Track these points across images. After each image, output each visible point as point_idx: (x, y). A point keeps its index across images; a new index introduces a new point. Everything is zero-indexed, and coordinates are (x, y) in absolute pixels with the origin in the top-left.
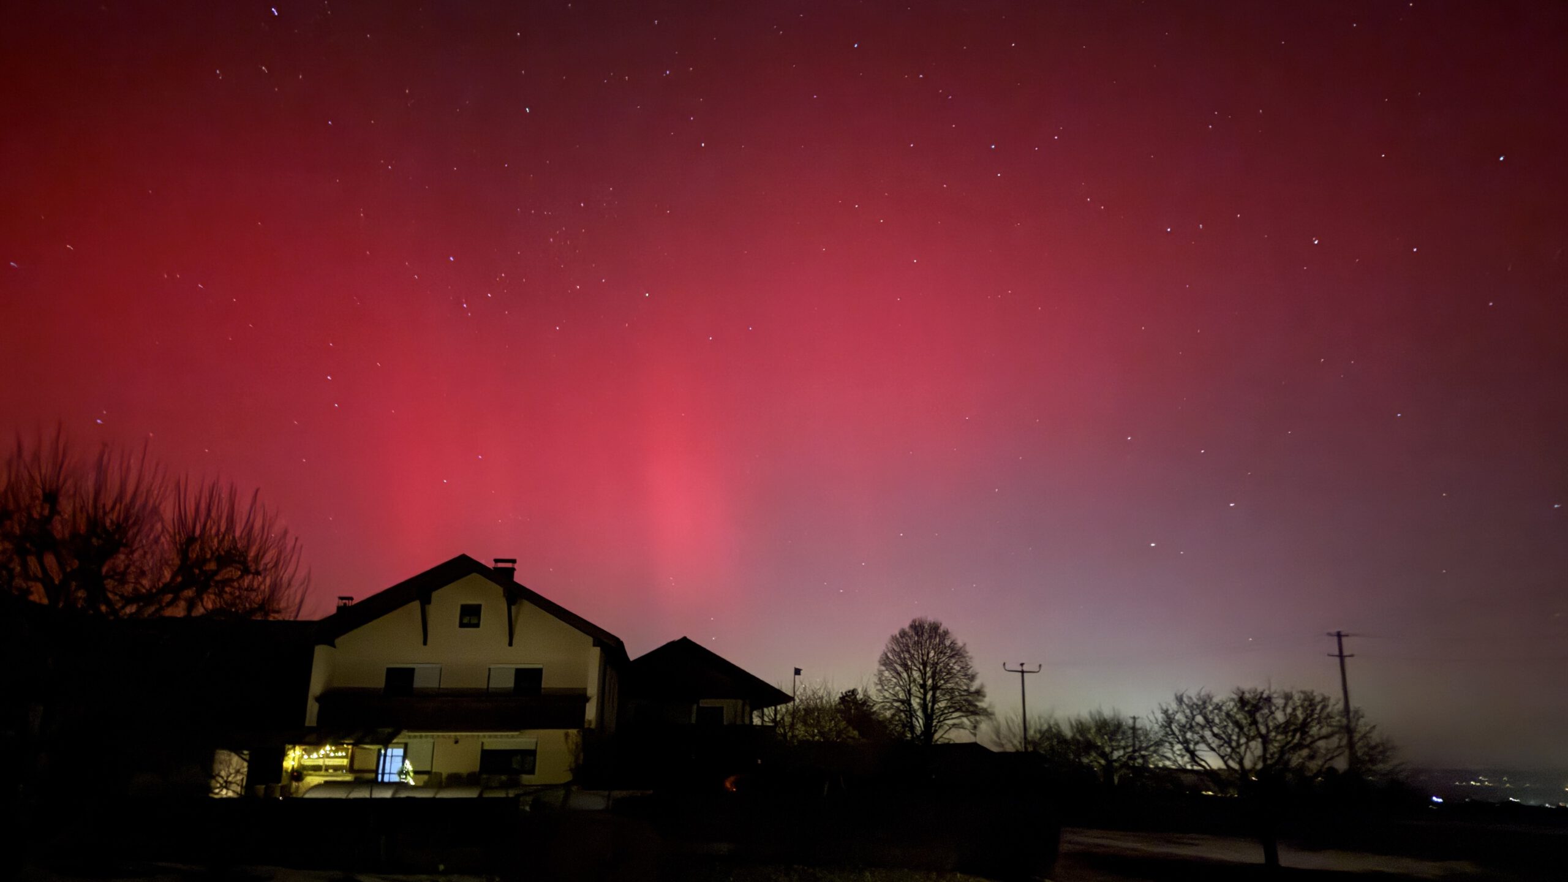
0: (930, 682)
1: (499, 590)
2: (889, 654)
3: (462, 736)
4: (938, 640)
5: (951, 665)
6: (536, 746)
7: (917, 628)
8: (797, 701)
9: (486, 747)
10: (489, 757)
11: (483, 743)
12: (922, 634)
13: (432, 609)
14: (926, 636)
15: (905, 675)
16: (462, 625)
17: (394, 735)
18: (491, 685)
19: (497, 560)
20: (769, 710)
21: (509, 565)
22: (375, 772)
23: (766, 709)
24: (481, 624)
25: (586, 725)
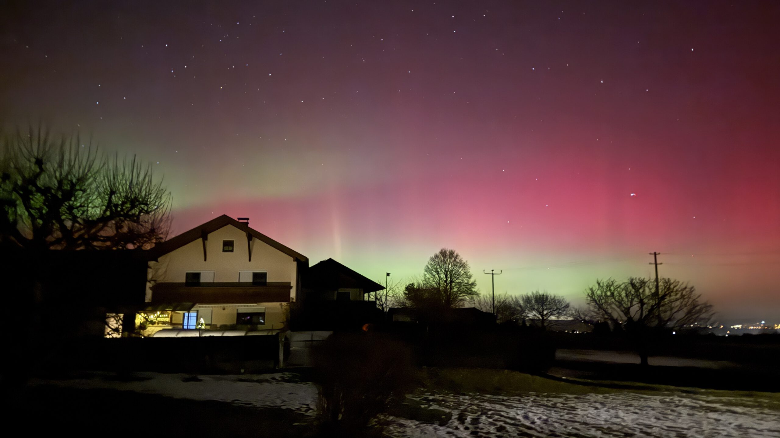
0: (449, 279)
1: (243, 235)
2: (429, 266)
3: (227, 306)
4: (453, 259)
5: (460, 271)
6: (265, 311)
7: (443, 253)
8: (388, 289)
9: (240, 311)
10: (240, 316)
11: (237, 310)
12: (446, 256)
13: (208, 243)
15: (437, 276)
16: (224, 251)
17: (193, 306)
18: (241, 281)
19: (239, 219)
20: (373, 293)
21: (246, 221)
22: (183, 325)
23: (371, 293)
24: (234, 251)
25: (291, 300)
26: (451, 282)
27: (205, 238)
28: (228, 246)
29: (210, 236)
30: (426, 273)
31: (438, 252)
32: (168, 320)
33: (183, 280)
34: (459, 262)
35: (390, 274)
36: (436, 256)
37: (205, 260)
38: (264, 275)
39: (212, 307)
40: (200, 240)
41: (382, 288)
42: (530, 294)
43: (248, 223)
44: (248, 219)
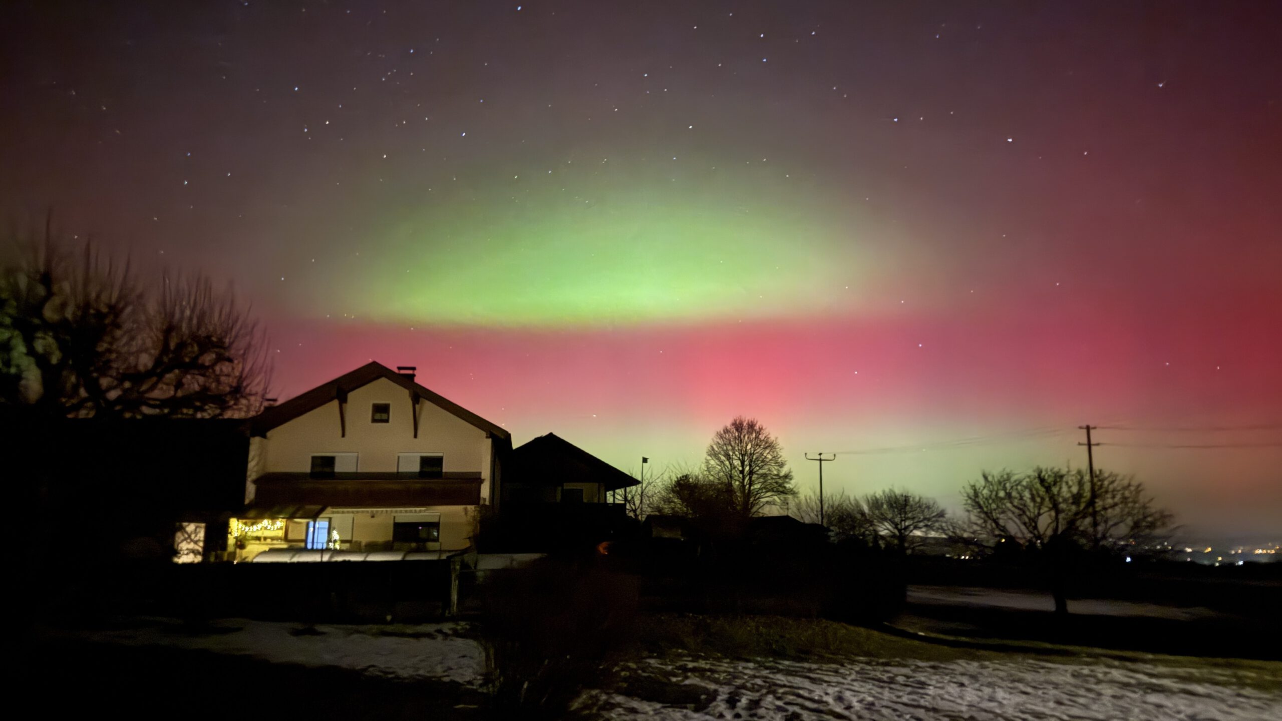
0: (747, 468)
1: (406, 392)
2: (715, 447)
3: (377, 511)
4: (754, 435)
5: (765, 454)
6: (440, 519)
7: (738, 426)
8: (645, 484)
9: (398, 520)
10: (400, 528)
11: (394, 517)
12: (742, 430)
13: (349, 407)
14: (744, 432)
15: (727, 463)
16: (374, 421)
17: (322, 511)
18: (401, 470)
19: (400, 368)
20: (620, 491)
21: (410, 372)
22: (306, 541)
23: (617, 491)
24: (390, 420)
25: (482, 502)
26: (751, 473)
27: (343, 400)
28: (381, 412)
29: (351, 396)
30: (709, 458)
31: (728, 423)
32: (281, 533)
33: (307, 469)
34: (764, 440)
35: (648, 460)
36: (726, 431)
37: (343, 436)
38: (438, 461)
39: (353, 512)
40: (335, 403)
41: (633, 481)
42: (879, 494)
43: (414, 375)
44: (414, 369)
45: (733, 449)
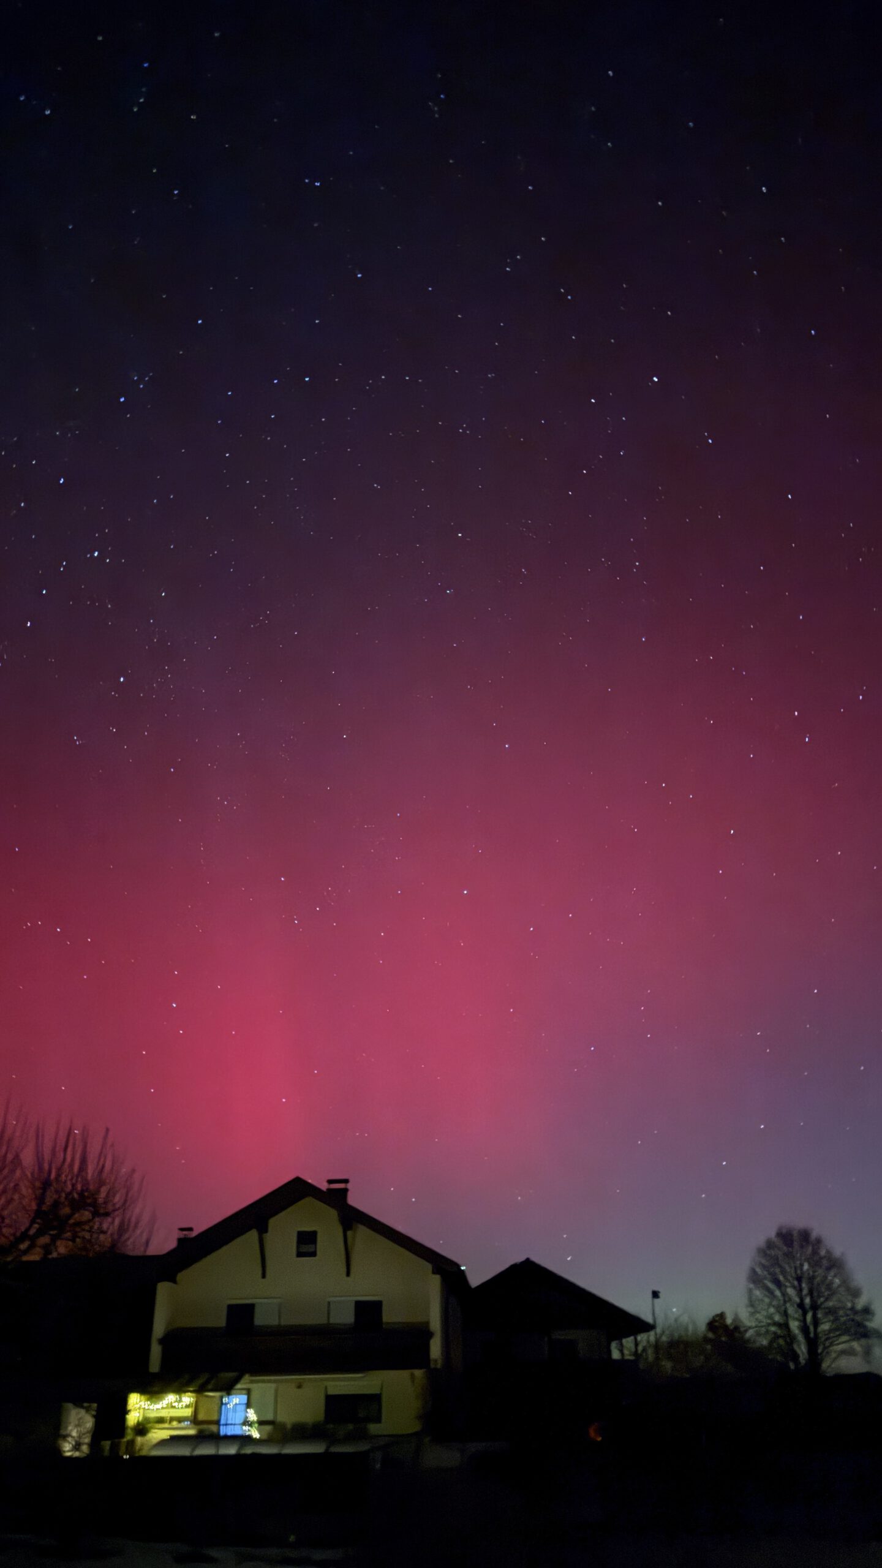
0: (807, 1301)
1: (333, 1214)
2: (758, 1270)
3: (304, 1379)
4: (810, 1249)
5: (830, 1278)
6: (382, 1389)
7: (785, 1236)
8: (659, 1330)
9: (331, 1392)
10: (333, 1403)
11: (326, 1388)
12: (792, 1241)
13: (268, 1237)
14: (796, 1244)
15: (778, 1293)
16: (300, 1254)
17: (237, 1380)
18: (332, 1321)
19: (330, 1182)
20: (628, 1342)
21: (341, 1186)
22: (218, 1423)
23: (624, 1341)
24: (318, 1253)
25: (432, 1366)
26: (815, 1307)
27: (263, 1229)
28: (307, 1243)
29: (272, 1222)
30: (751, 1286)
31: (772, 1234)
32: (188, 1412)
33: (222, 1322)
34: (825, 1257)
35: (661, 1295)
36: (770, 1245)
37: (264, 1276)
38: (376, 1306)
39: (275, 1381)
40: (253, 1234)
41: (646, 1327)
43: (346, 1190)
44: (346, 1181)
45: (784, 1272)
